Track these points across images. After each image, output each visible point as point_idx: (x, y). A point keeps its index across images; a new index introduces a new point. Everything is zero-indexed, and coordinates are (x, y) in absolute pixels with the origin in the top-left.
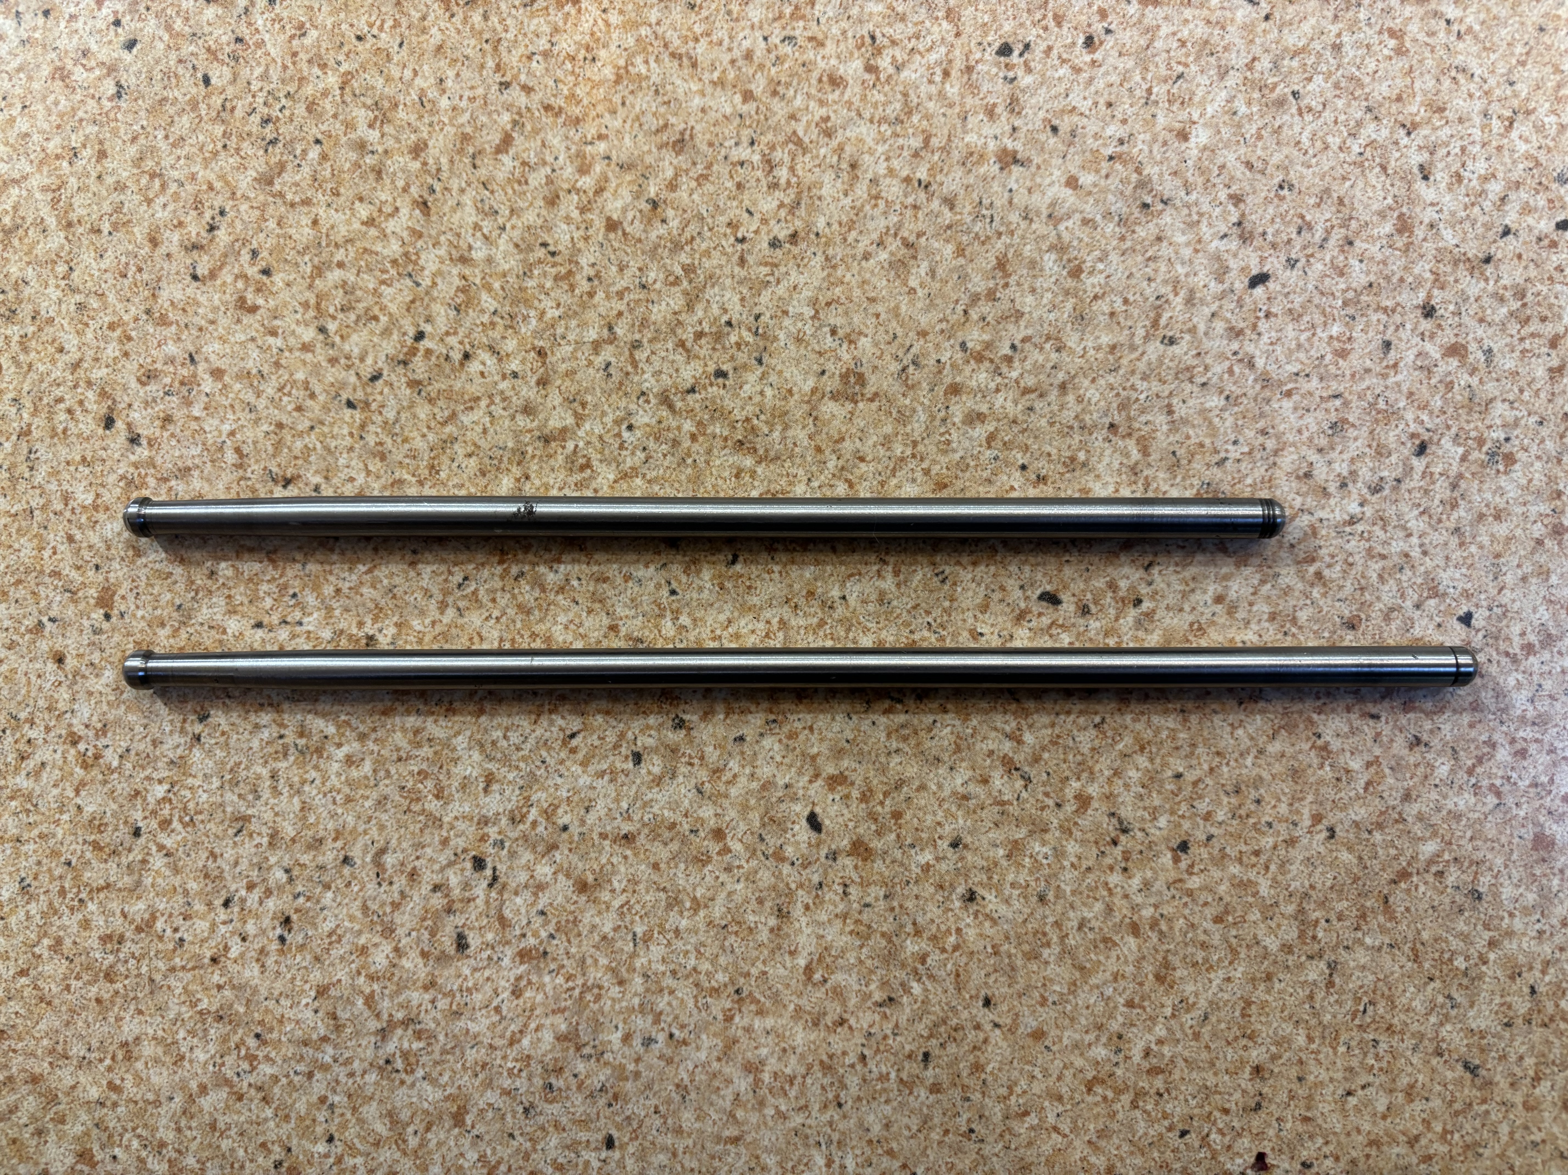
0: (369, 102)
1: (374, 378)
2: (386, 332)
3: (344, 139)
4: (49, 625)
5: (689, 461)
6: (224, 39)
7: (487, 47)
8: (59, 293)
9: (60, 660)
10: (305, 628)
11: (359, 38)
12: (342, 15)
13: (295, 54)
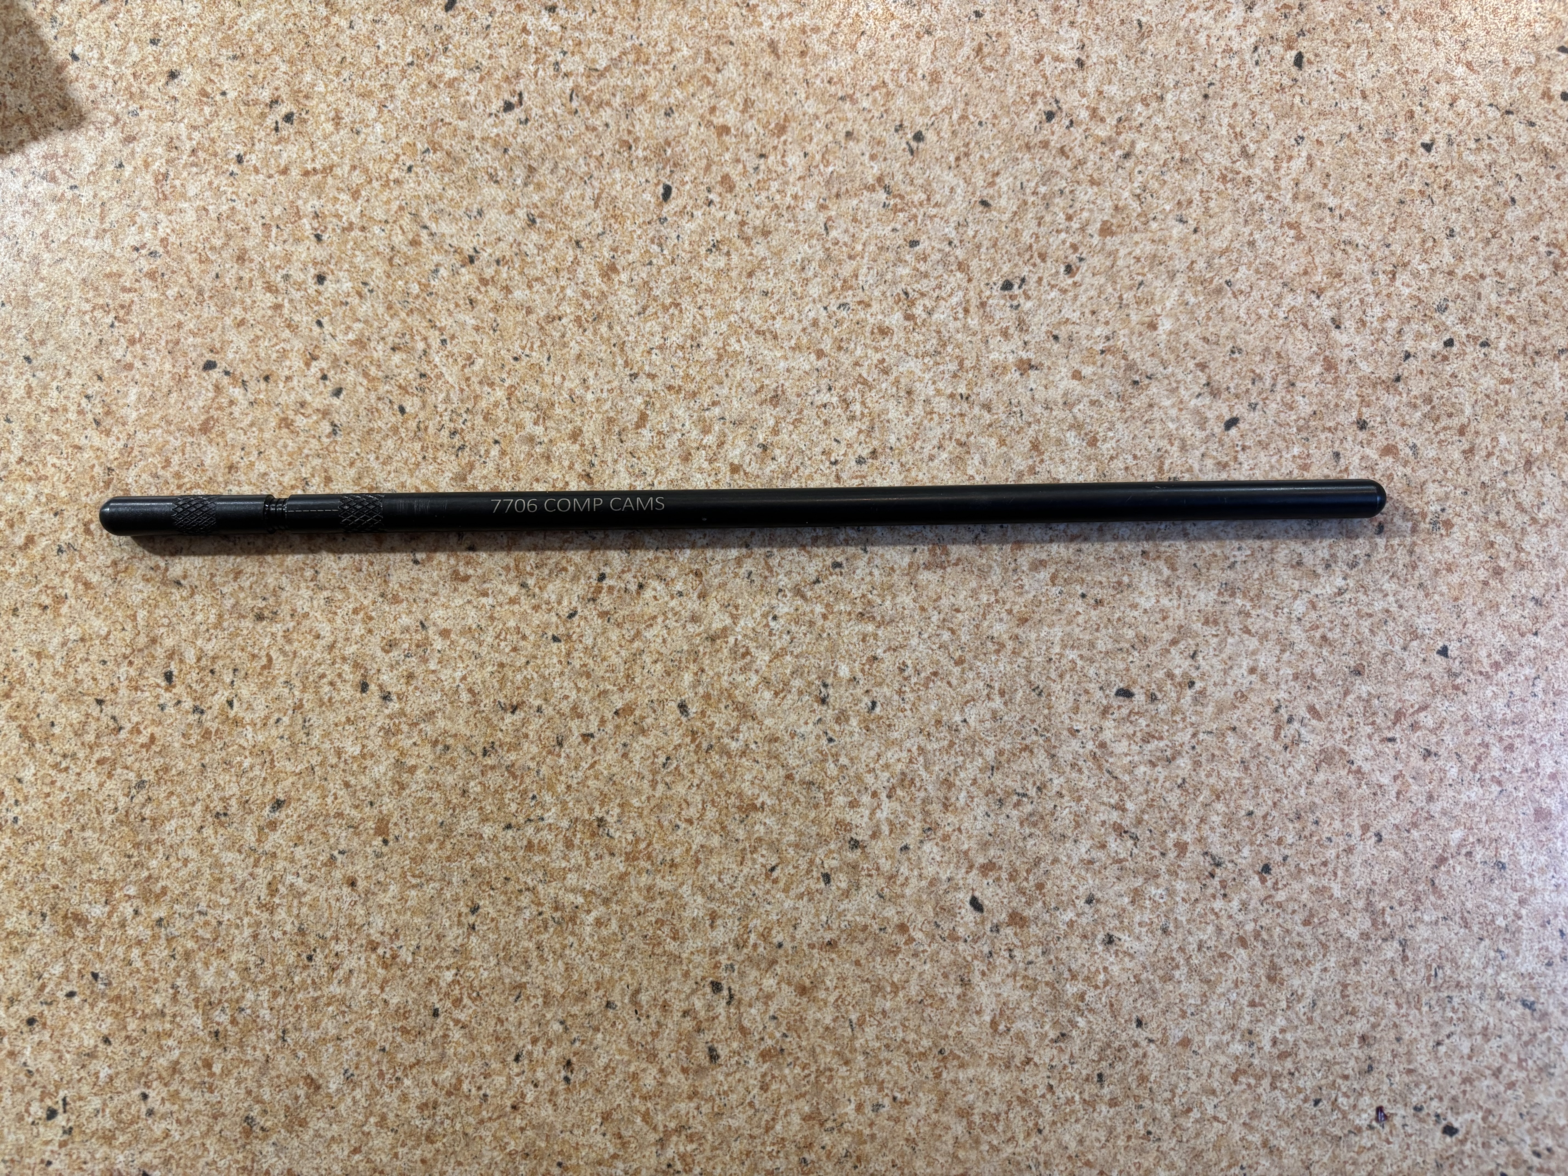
0: (531, 405)
1: (571, 616)
2: (575, 579)
3: (516, 437)
4: (340, 858)
5: (825, 635)
6: (411, 376)
7: (614, 349)
8: (310, 593)
9: (353, 884)
10: (546, 822)
11: (516, 359)
12: (500, 344)
13: (468, 379)
